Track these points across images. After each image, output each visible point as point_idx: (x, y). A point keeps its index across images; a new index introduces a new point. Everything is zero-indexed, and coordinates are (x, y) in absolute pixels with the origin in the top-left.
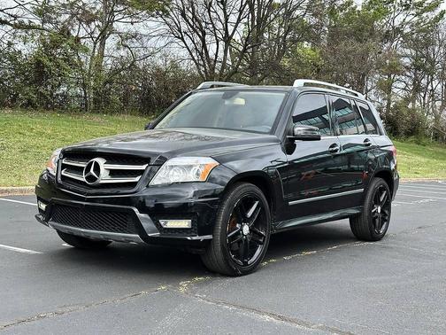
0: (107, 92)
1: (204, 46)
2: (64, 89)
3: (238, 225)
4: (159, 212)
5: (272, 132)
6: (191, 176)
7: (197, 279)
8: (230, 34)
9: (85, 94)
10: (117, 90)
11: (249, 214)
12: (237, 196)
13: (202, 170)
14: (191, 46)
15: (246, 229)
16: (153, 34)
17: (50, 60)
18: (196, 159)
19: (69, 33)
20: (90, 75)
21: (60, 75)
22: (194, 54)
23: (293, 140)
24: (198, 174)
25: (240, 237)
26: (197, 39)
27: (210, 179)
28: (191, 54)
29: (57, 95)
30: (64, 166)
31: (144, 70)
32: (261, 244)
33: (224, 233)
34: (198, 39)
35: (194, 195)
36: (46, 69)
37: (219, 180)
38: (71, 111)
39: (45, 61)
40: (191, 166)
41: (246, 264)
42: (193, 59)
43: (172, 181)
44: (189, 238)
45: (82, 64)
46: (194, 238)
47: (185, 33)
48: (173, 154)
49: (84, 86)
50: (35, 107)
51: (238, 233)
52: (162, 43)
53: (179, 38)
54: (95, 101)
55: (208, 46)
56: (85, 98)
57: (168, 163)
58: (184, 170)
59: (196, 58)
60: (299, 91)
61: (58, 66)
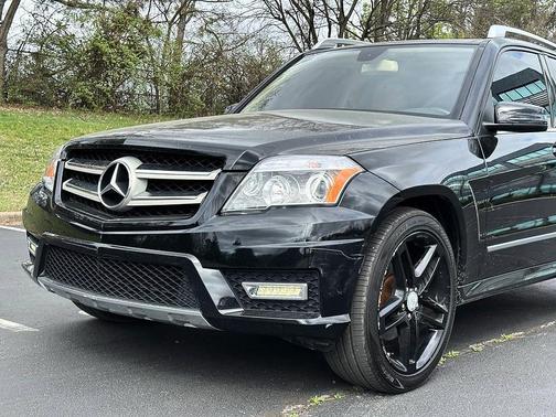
0: (185, 90)
1: (312, 30)
2: (129, 84)
3: (398, 293)
4: (241, 265)
5: (455, 115)
6: (307, 194)
7: (316, 399)
8: (346, 14)
9: (157, 91)
10: (199, 86)
11: (419, 270)
12: (397, 235)
13: (329, 182)
14: (295, 30)
15: (413, 300)
16: (246, 15)
17: (111, 46)
18: (317, 159)
19: (136, 12)
20: (163, 67)
21: (123, 66)
22: (299, 40)
23: (492, 130)
24: (321, 191)
25: (401, 316)
26: (303, 21)
27: (346, 201)
28: (295, 40)
29: (121, 92)
30: (68, 174)
31: (234, 60)
32: (439, 327)
33: (373, 309)
34: (305, 20)
35: (314, 233)
36: (105, 58)
37: (362, 203)
38: (139, 113)
39: (104, 47)
40: (308, 175)
41: (412, 368)
42: (298, 47)
43: (269, 204)
44: (303, 322)
45: (152, 52)
46: (314, 321)
47: (288, 12)
48: (272, 150)
49: (155, 80)
50: (90, 107)
51: (398, 309)
52: (257, 25)
53: (279, 19)
54: (171, 101)
55: (317, 30)
56: (157, 96)
57: (262, 167)
58: (293, 183)
59: (301, 46)
60: (498, 47)
61: (122, 54)
